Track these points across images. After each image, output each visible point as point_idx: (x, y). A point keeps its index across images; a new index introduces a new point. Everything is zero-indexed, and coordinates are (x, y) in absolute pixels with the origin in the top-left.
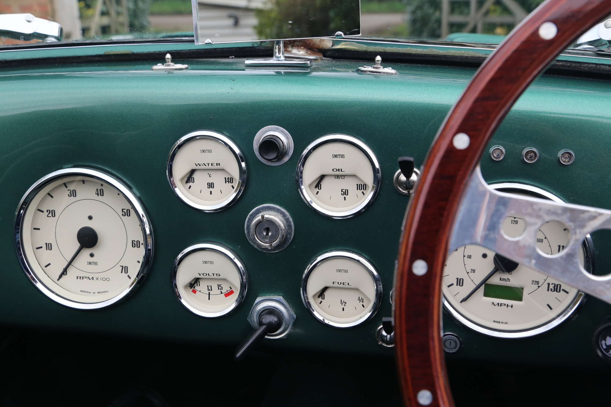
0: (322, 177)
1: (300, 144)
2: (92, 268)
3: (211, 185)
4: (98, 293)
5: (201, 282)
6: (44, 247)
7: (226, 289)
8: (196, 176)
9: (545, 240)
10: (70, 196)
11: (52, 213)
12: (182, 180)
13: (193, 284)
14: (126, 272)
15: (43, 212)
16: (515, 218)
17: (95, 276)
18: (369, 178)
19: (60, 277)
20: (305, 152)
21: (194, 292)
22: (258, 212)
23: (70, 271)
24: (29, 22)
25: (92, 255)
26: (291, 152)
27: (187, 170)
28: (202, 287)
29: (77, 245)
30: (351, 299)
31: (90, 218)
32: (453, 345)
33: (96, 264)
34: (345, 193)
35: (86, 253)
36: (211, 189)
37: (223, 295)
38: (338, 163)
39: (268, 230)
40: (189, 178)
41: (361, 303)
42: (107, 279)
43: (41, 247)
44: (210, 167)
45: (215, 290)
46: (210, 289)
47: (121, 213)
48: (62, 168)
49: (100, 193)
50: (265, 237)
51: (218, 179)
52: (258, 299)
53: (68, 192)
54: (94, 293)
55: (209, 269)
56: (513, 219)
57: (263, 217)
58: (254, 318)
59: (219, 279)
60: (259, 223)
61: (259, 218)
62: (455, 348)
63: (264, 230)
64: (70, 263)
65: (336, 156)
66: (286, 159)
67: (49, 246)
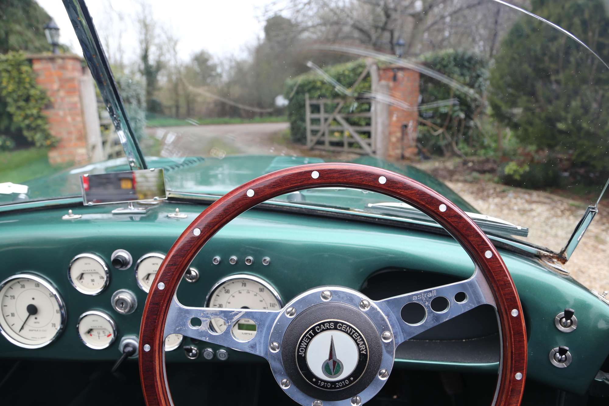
0: (149, 274)
1: (136, 257)
2: (37, 325)
3: (93, 281)
4: (42, 338)
5: (94, 331)
6: (10, 315)
7: (107, 333)
8: (84, 276)
9: (263, 301)
10: (22, 287)
11: (13, 297)
12: (77, 278)
13: (90, 331)
14: (55, 326)
15: (7, 296)
16: (248, 290)
17: (39, 329)
19: (20, 330)
20: (138, 262)
21: (91, 335)
22: (116, 294)
23: (26, 327)
24: (9, 187)
25: (36, 318)
26: (131, 263)
28: (94, 333)
29: (27, 314)
31: (33, 299)
32: (224, 356)
33: (38, 323)
35: (32, 318)
36: (93, 283)
37: (106, 337)
39: (122, 304)
40: (81, 276)
41: (177, 337)
42: (44, 331)
43: (9, 315)
44: (91, 271)
45: (102, 334)
46: (99, 333)
47: (49, 296)
48: (15, 274)
49: (37, 286)
50: (122, 307)
51: (96, 278)
52: (123, 338)
53: (21, 286)
54: (39, 338)
55: (96, 324)
56: (247, 291)
57: (119, 297)
58: (121, 348)
59: (103, 328)
60: (118, 300)
61: (117, 298)
62: (225, 357)
63: (121, 304)
64: (25, 323)
65: (154, 264)
66: (129, 266)
67: (13, 315)
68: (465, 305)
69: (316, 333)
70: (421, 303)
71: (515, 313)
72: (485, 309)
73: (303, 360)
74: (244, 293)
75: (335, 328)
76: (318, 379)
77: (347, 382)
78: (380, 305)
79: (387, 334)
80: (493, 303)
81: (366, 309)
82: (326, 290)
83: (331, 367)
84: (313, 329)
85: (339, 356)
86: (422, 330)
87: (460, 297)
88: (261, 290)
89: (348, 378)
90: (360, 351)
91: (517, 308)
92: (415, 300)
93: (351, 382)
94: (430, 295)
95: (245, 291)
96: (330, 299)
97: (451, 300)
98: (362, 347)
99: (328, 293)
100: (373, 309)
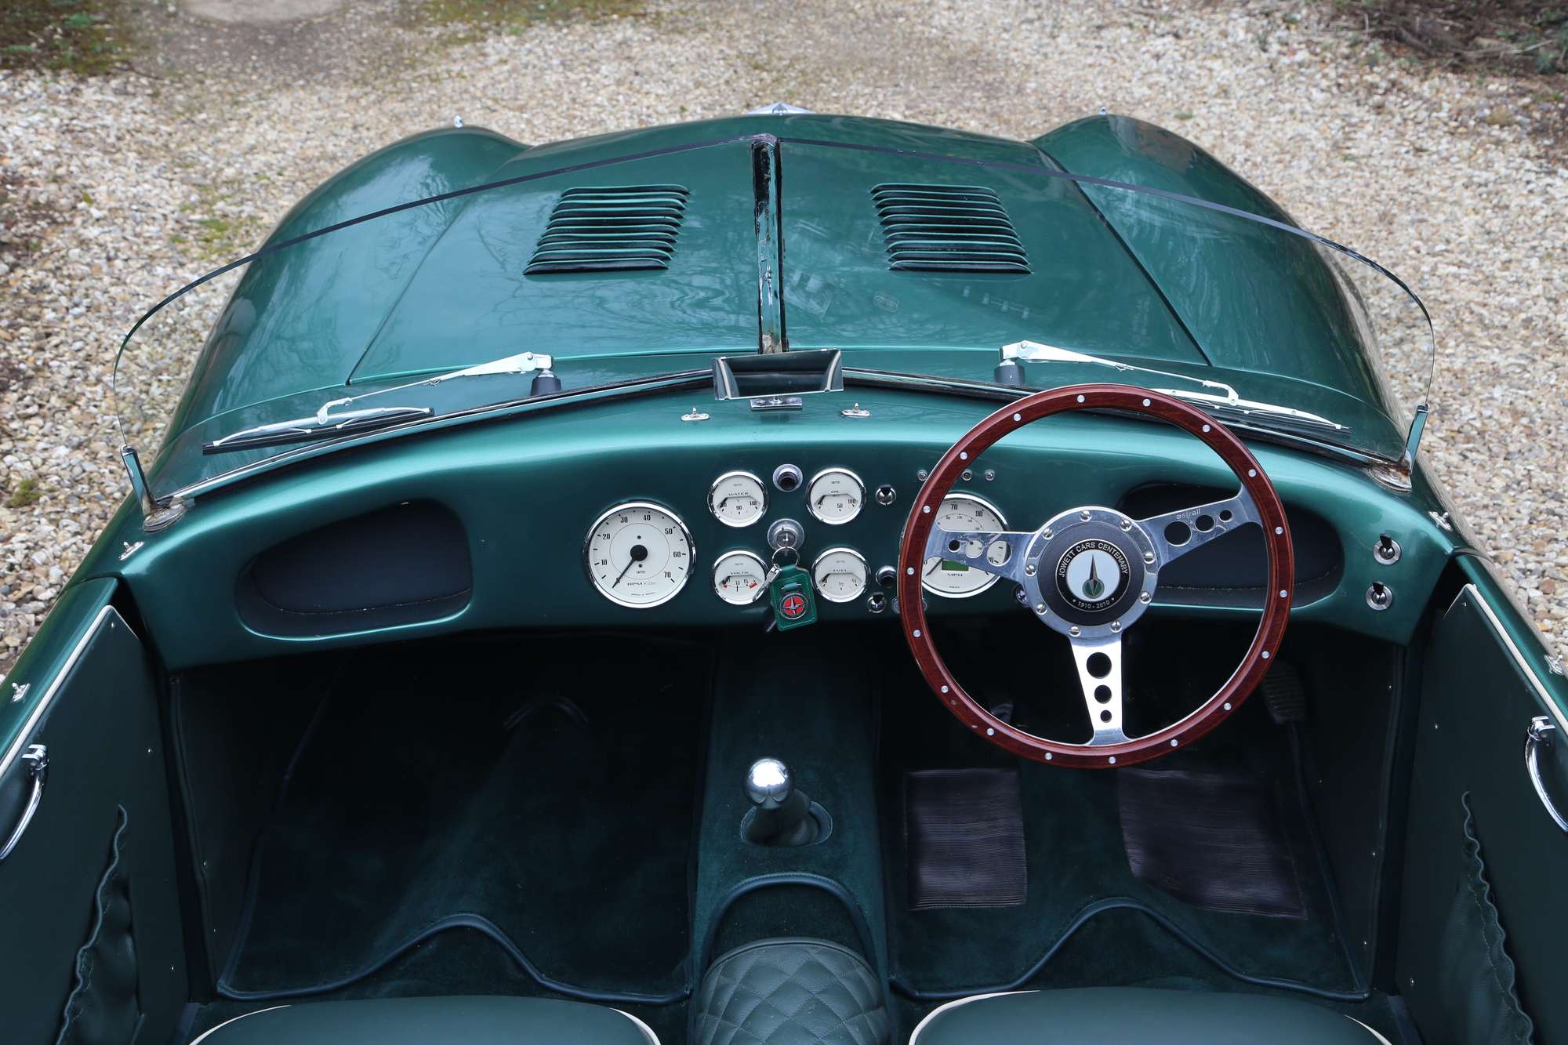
0: (823, 497)
1: (809, 472)
2: (642, 575)
3: (739, 508)
5: (733, 578)
6: (601, 562)
7: (751, 582)
8: (729, 502)
9: (981, 528)
10: (624, 525)
11: (608, 536)
12: (719, 505)
13: (727, 579)
14: (670, 576)
15: (599, 535)
17: (644, 582)
18: (858, 496)
19: (617, 581)
20: (813, 480)
21: (726, 586)
22: (778, 524)
23: (623, 578)
25: (642, 566)
26: (801, 482)
27: (721, 500)
28: (733, 581)
29: (630, 559)
30: (847, 581)
31: (639, 537)
33: (645, 572)
34: (840, 506)
35: (636, 564)
36: (740, 510)
37: (748, 586)
38: (835, 487)
39: (785, 538)
40: (723, 504)
41: (856, 582)
43: (598, 564)
44: (740, 495)
45: (742, 584)
46: (738, 583)
47: (668, 531)
49: (648, 518)
51: (745, 503)
53: (623, 522)
55: (740, 569)
56: (959, 515)
57: (781, 528)
59: (746, 576)
60: (779, 533)
61: (779, 529)
63: (782, 537)
64: (623, 573)
65: (833, 483)
66: (797, 487)
67: (605, 562)
68: (1232, 523)
69: (1076, 553)
70: (1185, 522)
71: (1279, 531)
72: (1248, 527)
73: (1063, 581)
74: (954, 518)
75: (1097, 548)
76: (1078, 600)
77: (1108, 602)
78: (1141, 525)
79: (1149, 554)
80: (1260, 522)
81: (1128, 529)
82: (1085, 510)
83: (1092, 587)
84: (1074, 549)
85: (1100, 576)
86: (1187, 550)
87: (1226, 515)
88: (979, 514)
89: (1109, 598)
90: (1121, 571)
91: (1282, 526)
92: (1179, 518)
93: (1112, 603)
94: (1194, 514)
95: (955, 517)
96: (1089, 518)
97: (1217, 518)
98: (1124, 567)
99: (1087, 513)
100: (1134, 528)
